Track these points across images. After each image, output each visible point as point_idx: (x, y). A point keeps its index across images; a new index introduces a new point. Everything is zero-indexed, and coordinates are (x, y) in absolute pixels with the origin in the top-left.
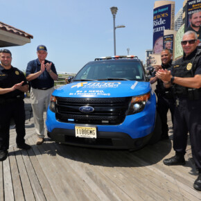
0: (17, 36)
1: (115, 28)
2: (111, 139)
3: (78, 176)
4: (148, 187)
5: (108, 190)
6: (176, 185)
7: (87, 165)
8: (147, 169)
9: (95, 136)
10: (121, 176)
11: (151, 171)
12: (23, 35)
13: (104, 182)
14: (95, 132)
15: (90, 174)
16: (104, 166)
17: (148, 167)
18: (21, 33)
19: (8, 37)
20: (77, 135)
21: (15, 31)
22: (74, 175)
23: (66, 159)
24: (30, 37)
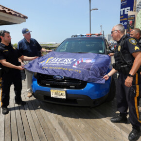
0: (14, 17)
1: (90, 10)
2: (76, 100)
3: (52, 125)
4: (101, 135)
5: (72, 137)
6: (121, 134)
7: (60, 116)
8: (102, 120)
9: (65, 97)
10: (83, 126)
11: (104, 122)
12: (20, 16)
13: (70, 130)
14: (65, 94)
15: (61, 124)
16: (72, 117)
17: (103, 119)
18: (18, 15)
19: (8, 18)
20: (52, 96)
21: (13, 13)
22: (50, 125)
23: (46, 112)
24: (25, 17)
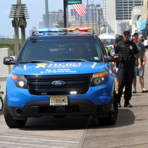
9: (67, 104)
14: (67, 100)
